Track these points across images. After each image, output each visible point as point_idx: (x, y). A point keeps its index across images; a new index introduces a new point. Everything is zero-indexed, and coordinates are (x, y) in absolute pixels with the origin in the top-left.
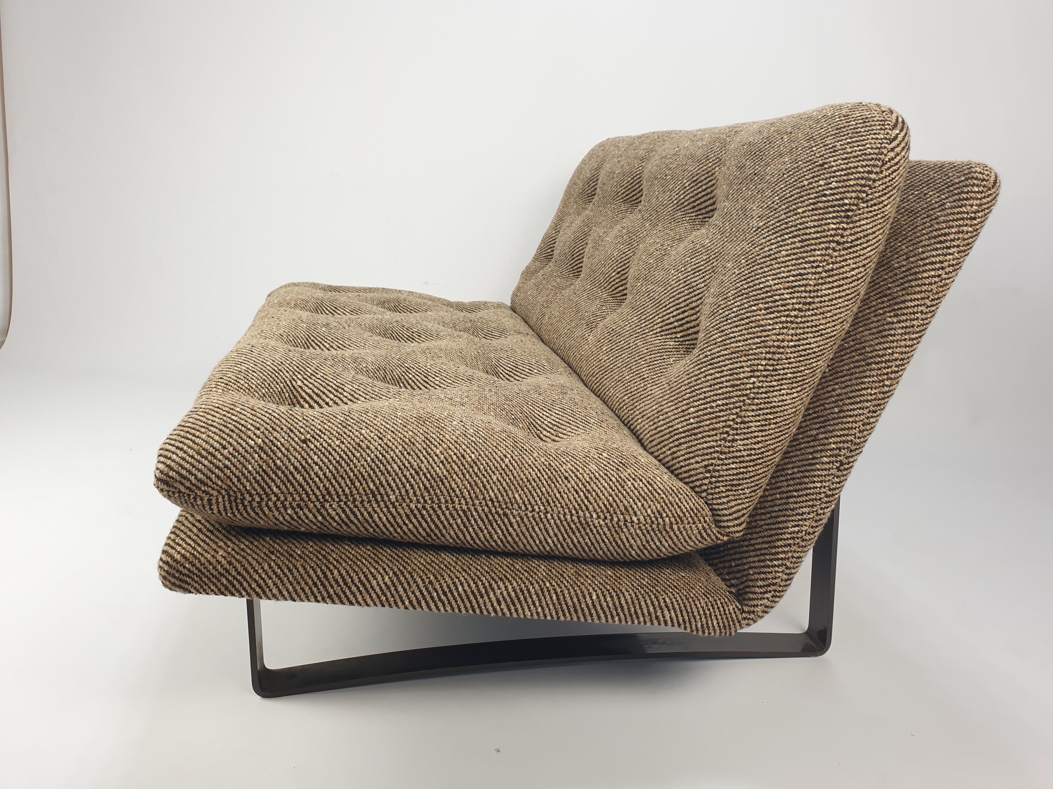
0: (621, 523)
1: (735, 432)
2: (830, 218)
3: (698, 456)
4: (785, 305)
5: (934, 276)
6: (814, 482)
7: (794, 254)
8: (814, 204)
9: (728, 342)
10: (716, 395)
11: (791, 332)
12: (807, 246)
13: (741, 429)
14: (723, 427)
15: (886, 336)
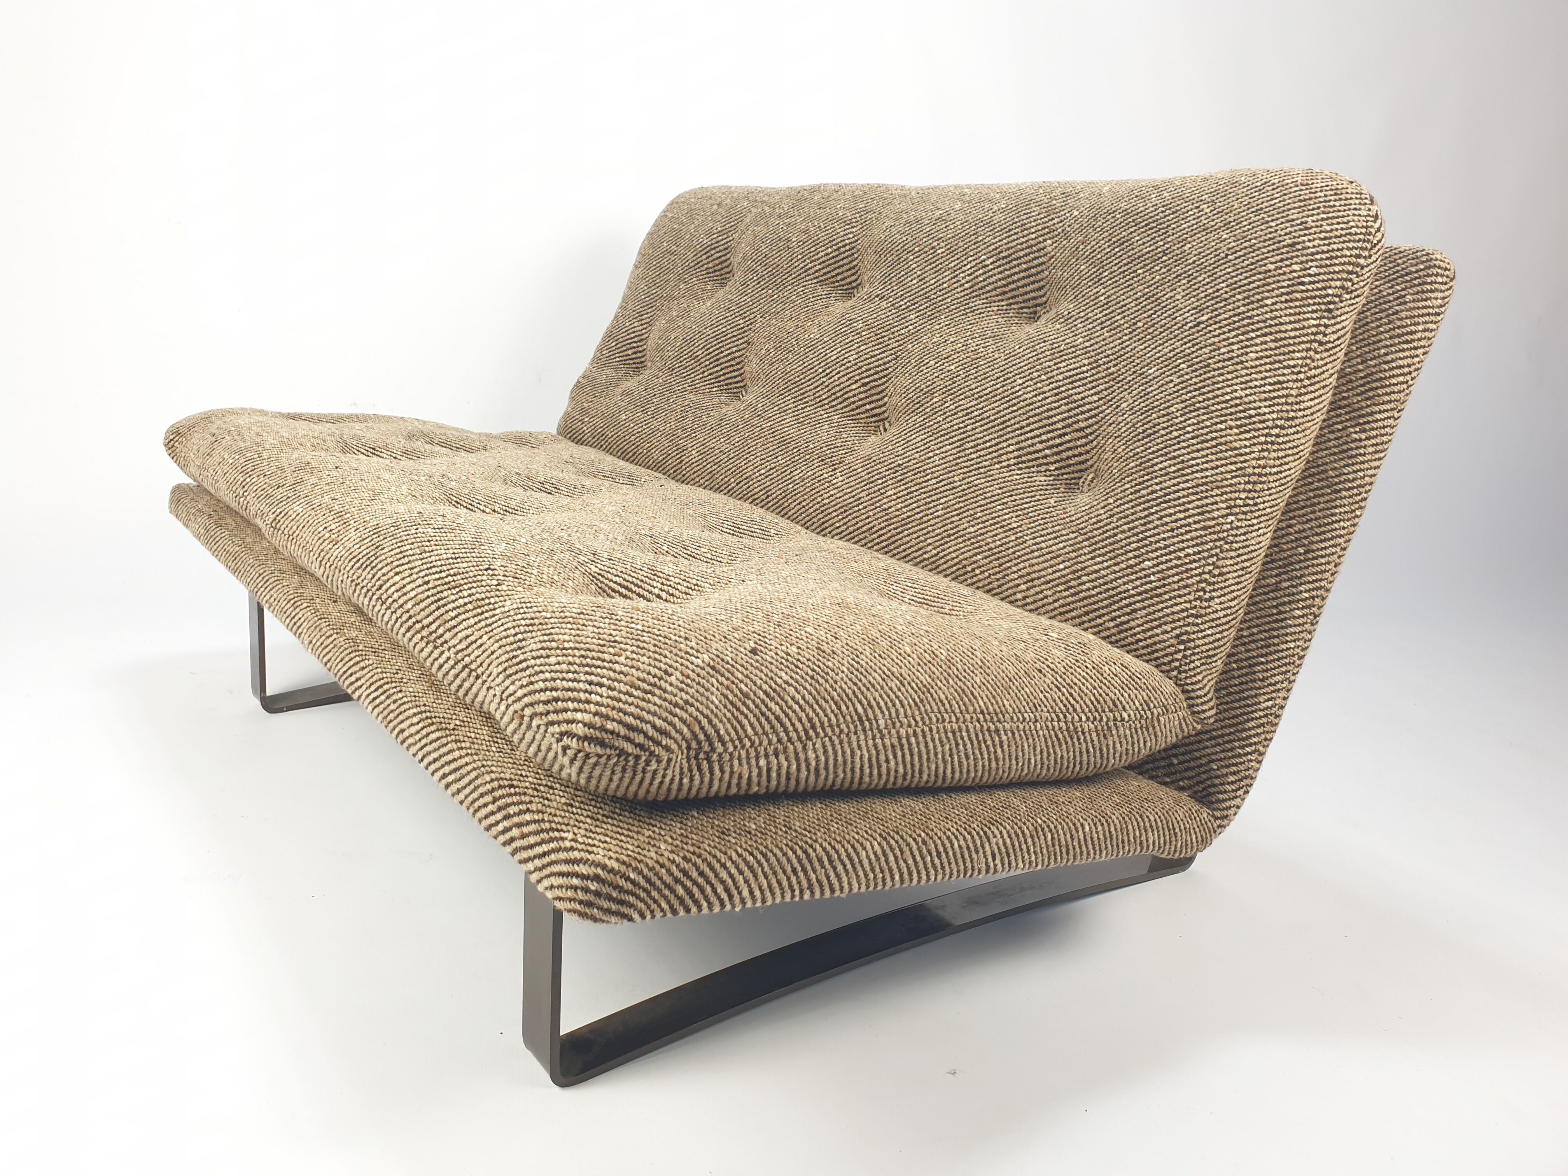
0: (1111, 723)
1: (1211, 588)
2: (1308, 312)
3: (1165, 623)
4: (1263, 422)
5: (1402, 383)
6: (1287, 642)
7: (1267, 357)
8: (1287, 294)
9: (1189, 471)
10: (1183, 541)
11: (1274, 455)
12: (1284, 346)
13: (1218, 582)
14: (1198, 582)
15: (1355, 456)
